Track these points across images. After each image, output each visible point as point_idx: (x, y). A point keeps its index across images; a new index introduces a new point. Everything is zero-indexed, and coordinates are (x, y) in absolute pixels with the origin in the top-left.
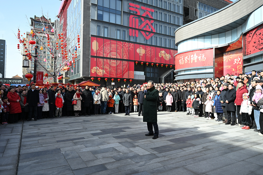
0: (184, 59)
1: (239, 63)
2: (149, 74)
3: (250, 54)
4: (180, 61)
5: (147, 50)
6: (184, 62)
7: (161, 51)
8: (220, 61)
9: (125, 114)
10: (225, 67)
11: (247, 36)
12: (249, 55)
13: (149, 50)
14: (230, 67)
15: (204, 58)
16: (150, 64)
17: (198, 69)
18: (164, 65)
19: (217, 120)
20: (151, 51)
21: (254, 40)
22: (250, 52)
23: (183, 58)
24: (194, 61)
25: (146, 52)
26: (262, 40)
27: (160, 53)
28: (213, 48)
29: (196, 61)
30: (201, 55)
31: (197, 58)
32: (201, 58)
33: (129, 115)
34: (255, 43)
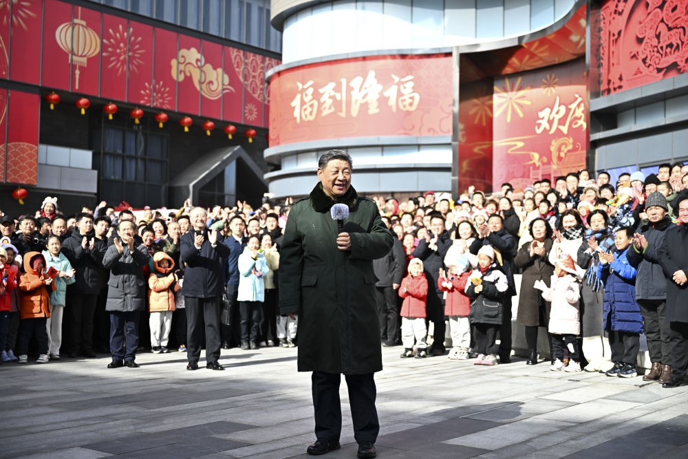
0: (316, 96)
1: (561, 127)
2: (119, 163)
3: (620, 87)
4: (296, 103)
5: (109, 37)
6: (319, 111)
7: (183, 52)
8: (476, 114)
9: (109, 360)
10: (499, 143)
11: (608, 11)
12: (613, 94)
13: (123, 39)
14: (520, 144)
15: (412, 98)
16: (124, 114)
17: (383, 148)
18: (198, 123)
19: (614, 370)
20: (133, 44)
21: (635, 30)
22: (621, 79)
23: (310, 91)
24: (364, 107)
25: (104, 47)
26: (670, 29)
27: (176, 57)
28: (449, 54)
29: (373, 110)
30: (396, 79)
31: (381, 93)
32: (400, 94)
33: (136, 366)
34: (640, 41)
